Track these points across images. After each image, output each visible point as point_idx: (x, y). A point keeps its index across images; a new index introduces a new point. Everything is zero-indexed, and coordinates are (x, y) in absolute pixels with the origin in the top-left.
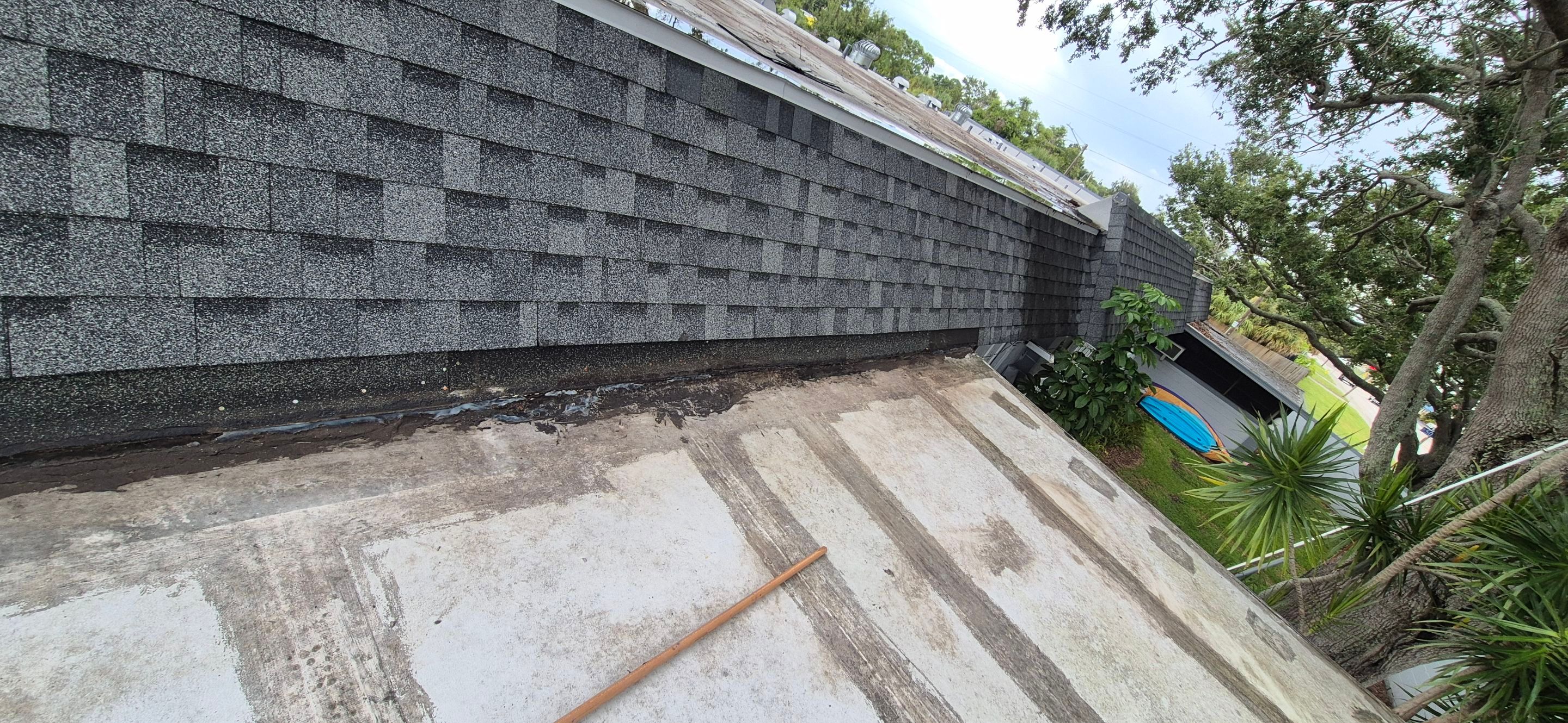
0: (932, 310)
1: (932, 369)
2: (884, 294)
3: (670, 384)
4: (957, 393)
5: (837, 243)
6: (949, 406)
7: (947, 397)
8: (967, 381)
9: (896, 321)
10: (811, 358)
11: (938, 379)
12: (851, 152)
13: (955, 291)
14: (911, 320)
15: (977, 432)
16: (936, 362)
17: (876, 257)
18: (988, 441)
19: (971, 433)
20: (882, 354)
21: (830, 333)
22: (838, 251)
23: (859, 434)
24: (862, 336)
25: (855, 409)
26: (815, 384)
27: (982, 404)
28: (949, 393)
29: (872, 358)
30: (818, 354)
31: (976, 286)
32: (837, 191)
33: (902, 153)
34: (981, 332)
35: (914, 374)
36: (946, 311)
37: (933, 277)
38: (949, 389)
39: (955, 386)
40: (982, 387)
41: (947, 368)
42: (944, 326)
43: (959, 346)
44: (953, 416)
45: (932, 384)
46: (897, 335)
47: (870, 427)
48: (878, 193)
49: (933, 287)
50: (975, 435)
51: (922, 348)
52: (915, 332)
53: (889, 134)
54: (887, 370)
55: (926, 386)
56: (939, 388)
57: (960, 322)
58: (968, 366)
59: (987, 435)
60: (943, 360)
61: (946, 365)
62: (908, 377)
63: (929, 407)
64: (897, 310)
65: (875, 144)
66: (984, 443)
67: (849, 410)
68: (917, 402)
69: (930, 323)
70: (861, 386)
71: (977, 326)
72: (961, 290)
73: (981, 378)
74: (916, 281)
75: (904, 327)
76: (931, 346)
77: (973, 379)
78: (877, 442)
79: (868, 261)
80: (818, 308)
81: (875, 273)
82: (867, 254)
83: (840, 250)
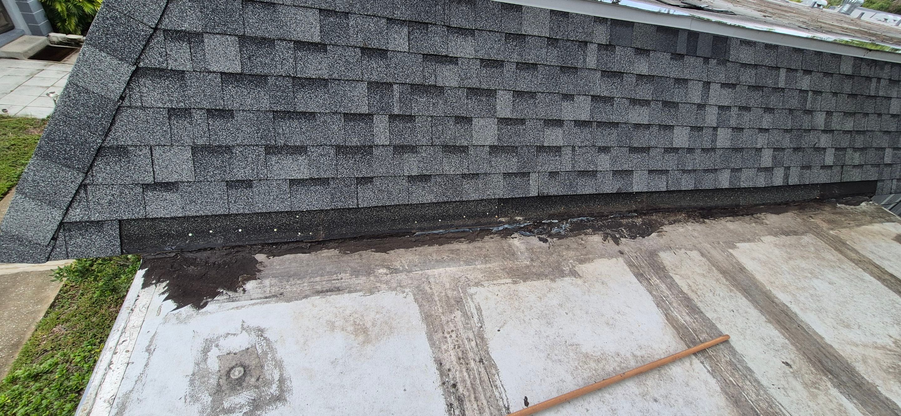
0: (823, 167)
1: (823, 214)
2: (774, 157)
3: (611, 218)
4: (853, 233)
5: (733, 123)
6: (844, 244)
7: (842, 236)
8: (864, 225)
9: (786, 176)
10: (712, 204)
11: (830, 222)
12: (746, 56)
13: (850, 151)
14: (801, 176)
15: (878, 267)
16: (827, 209)
17: (767, 130)
18: (892, 275)
19: (871, 267)
20: (772, 201)
21: (727, 187)
22: (733, 129)
23: (754, 259)
24: (755, 188)
25: (749, 240)
26: (714, 221)
27: (883, 244)
28: (844, 234)
29: (763, 204)
30: (717, 201)
31: (875, 145)
32: (733, 86)
33: (794, 48)
34: (879, 184)
35: (805, 217)
36: (839, 168)
37: (824, 141)
38: (844, 230)
39: (850, 228)
40: (881, 230)
41: (840, 213)
42: (837, 179)
43: (853, 195)
44: (849, 252)
45: (825, 226)
46: (786, 187)
47: (764, 254)
48: (770, 82)
49: (825, 149)
50: (875, 270)
51: (812, 197)
52: (805, 185)
53: (782, 36)
54: (778, 213)
55: (818, 227)
56: (832, 229)
57: (856, 176)
58: (864, 212)
59: (890, 271)
60: (835, 207)
61: (839, 210)
62: (799, 220)
63: (821, 243)
64: (788, 168)
65: (767, 46)
66: (886, 277)
67: (744, 241)
68: (807, 239)
69: (822, 177)
70: (754, 224)
71: (876, 179)
72: (855, 150)
73: (881, 222)
74: (806, 146)
75: (793, 180)
76: (822, 196)
77: (871, 223)
78: (770, 266)
79: (761, 134)
80: (716, 170)
81: (766, 142)
82: (759, 128)
83: (736, 128)
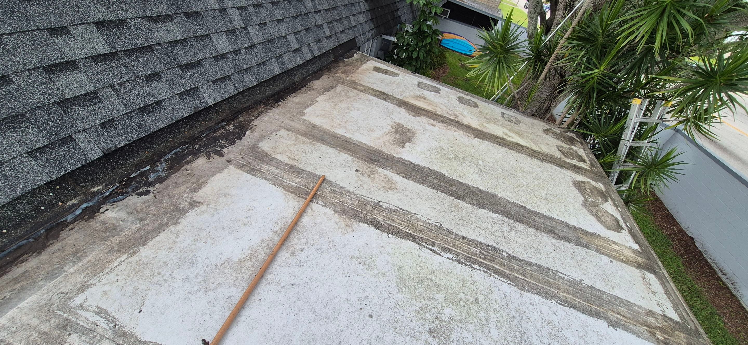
0: (327, 38)
1: (340, 69)
2: (298, 40)
3: (204, 137)
4: (357, 75)
5: (256, 20)
6: (355, 83)
7: (353, 79)
8: (359, 67)
9: (311, 51)
10: (277, 89)
11: (345, 72)
13: (334, 23)
14: (319, 48)
15: (373, 90)
16: (341, 64)
17: (282, 20)
18: (379, 91)
19: (370, 91)
20: (312, 72)
21: (280, 72)
22: (259, 25)
23: (318, 116)
24: (297, 66)
25: (311, 105)
26: (285, 102)
27: (370, 75)
28: (353, 77)
29: (308, 76)
30: (279, 86)
31: (344, 16)
34: (356, 40)
35: (333, 75)
36: (334, 36)
37: (319, 19)
38: (352, 75)
39: (355, 72)
40: (367, 67)
41: (347, 65)
42: (337, 44)
43: (349, 51)
44: (359, 87)
45: (343, 76)
46: (315, 59)
47: (322, 110)
49: (322, 25)
50: (372, 91)
51: (331, 60)
52: (324, 53)
54: (318, 78)
55: (341, 78)
56: (347, 77)
57: (344, 38)
58: (357, 59)
59: (378, 89)
60: (344, 62)
61: (346, 63)
62: (330, 78)
63: (346, 88)
64: (309, 45)
66: (378, 93)
67: (308, 107)
68: (339, 88)
69: (329, 45)
70: (309, 92)
71: (353, 37)
72: (337, 21)
73: (366, 63)
74: (311, 26)
75: (317, 53)
76: (335, 57)
77: (362, 65)
78: (328, 116)
79: (280, 24)
80: (265, 62)
81: (287, 29)
82: (276, 20)
83: (260, 24)
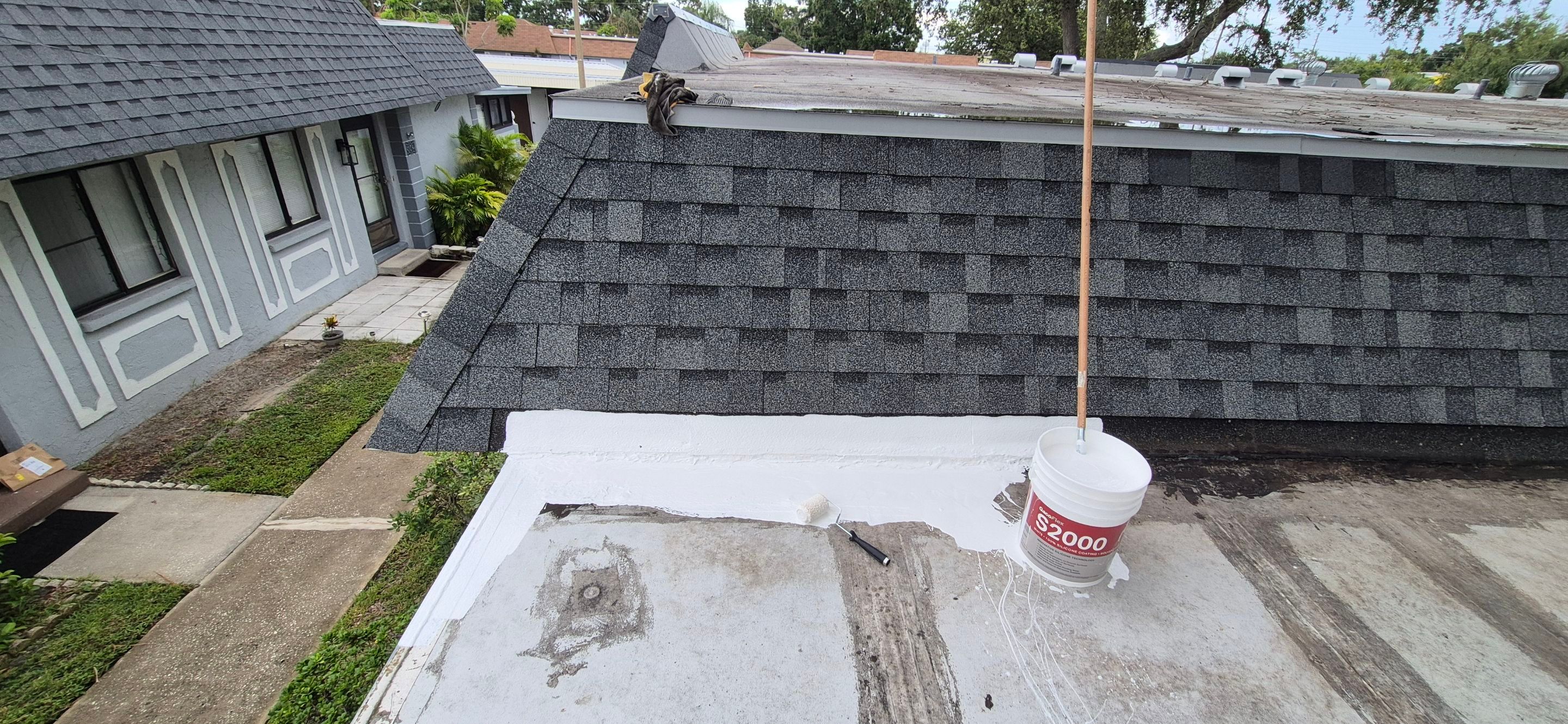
3: (1183, 462)
5: (1430, 301)
10: (1412, 452)
12: (1432, 188)
17: (1523, 317)
21: (1441, 421)
22: (1434, 313)
23: (1514, 556)
24: (1519, 428)
25: (1505, 523)
26: (1417, 484)
29: (1551, 463)
30: (1421, 447)
32: (1417, 239)
33: (1550, 170)
47: (1546, 551)
48: (1506, 230)
53: (1513, 152)
65: (1481, 170)
67: (1492, 522)
70: (1522, 497)
78: (1559, 572)
79: (1506, 323)
80: (1409, 388)
81: (1527, 339)
82: (1502, 313)
83: (1438, 312)
